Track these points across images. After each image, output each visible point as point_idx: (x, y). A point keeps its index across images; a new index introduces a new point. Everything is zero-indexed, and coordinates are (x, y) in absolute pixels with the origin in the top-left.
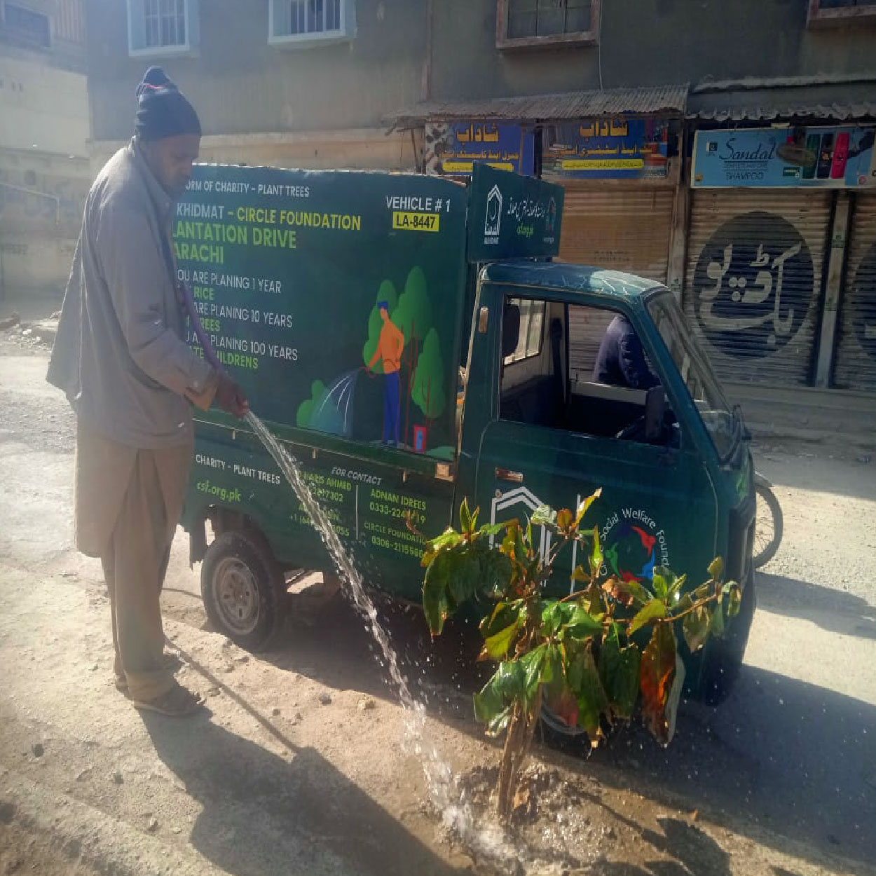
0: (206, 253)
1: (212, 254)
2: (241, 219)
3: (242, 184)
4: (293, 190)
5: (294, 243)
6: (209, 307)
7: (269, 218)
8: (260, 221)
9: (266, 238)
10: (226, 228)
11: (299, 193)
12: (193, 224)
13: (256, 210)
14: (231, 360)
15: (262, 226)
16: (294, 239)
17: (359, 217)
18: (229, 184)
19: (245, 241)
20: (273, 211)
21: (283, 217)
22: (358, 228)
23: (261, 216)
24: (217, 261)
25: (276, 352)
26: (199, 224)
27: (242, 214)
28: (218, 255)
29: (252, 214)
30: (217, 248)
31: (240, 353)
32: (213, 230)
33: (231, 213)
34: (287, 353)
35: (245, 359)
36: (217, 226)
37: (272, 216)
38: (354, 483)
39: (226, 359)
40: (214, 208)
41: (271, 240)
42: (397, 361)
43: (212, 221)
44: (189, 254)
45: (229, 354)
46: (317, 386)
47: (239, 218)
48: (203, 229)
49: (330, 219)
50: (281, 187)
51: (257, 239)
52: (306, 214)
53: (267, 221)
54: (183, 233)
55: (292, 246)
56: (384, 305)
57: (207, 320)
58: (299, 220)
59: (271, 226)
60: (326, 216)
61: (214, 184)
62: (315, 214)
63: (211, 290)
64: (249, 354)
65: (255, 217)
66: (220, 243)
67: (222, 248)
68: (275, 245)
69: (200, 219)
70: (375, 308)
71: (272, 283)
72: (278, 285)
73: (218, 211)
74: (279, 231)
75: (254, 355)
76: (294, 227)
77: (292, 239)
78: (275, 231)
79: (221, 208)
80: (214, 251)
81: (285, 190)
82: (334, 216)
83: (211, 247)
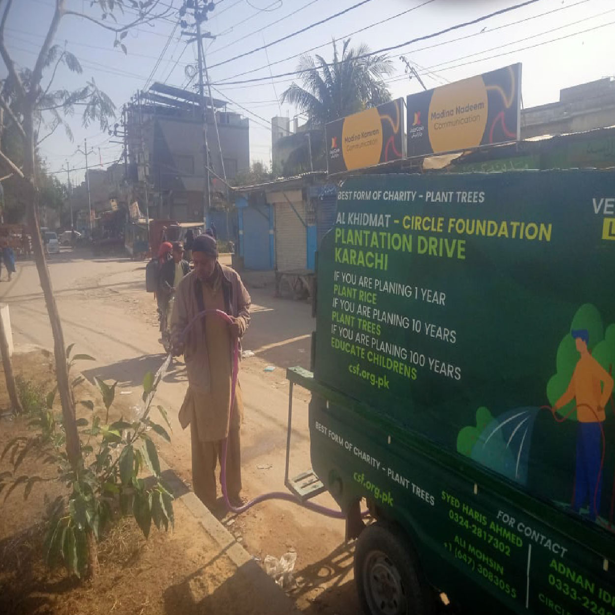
0: (371, 260)
1: (377, 261)
2: (407, 227)
3: (409, 193)
4: (465, 197)
5: (462, 253)
6: (371, 311)
7: (436, 226)
8: (426, 229)
9: (432, 247)
10: (391, 236)
11: (471, 199)
12: (361, 231)
13: (423, 218)
14: (389, 365)
15: (428, 234)
16: (463, 249)
17: (550, 226)
18: (397, 193)
19: (410, 249)
20: (440, 219)
21: (451, 225)
22: (548, 238)
23: (428, 224)
24: (381, 268)
25: (436, 366)
26: (367, 233)
27: (408, 222)
28: (382, 262)
29: (418, 223)
30: (382, 255)
31: (400, 360)
32: (379, 237)
33: (397, 222)
34: (449, 371)
35: (403, 367)
36: (383, 234)
37: (440, 225)
38: (527, 541)
39: (385, 364)
40: (381, 216)
41: (438, 249)
42: (599, 409)
43: (378, 229)
44: (357, 259)
45: (388, 359)
46: (482, 413)
47: (405, 227)
48: (370, 236)
49: (510, 228)
50: (451, 193)
51: (422, 247)
52: (478, 222)
53: (433, 229)
54: (352, 241)
55: (460, 256)
56: (582, 334)
57: (369, 323)
58: (470, 229)
59: (437, 235)
60: (504, 224)
61: (382, 195)
62: (490, 222)
63: (374, 295)
64: (408, 362)
65: (421, 225)
66: (385, 251)
67: (386, 256)
68: (441, 254)
69: (368, 227)
70: (568, 337)
71: (436, 293)
72: (443, 296)
73: (385, 219)
74: (446, 240)
75: (413, 365)
76: (463, 236)
77: (461, 249)
78: (441, 240)
79: (388, 216)
80: (379, 258)
81: (455, 196)
82: (515, 224)
83: (377, 255)
